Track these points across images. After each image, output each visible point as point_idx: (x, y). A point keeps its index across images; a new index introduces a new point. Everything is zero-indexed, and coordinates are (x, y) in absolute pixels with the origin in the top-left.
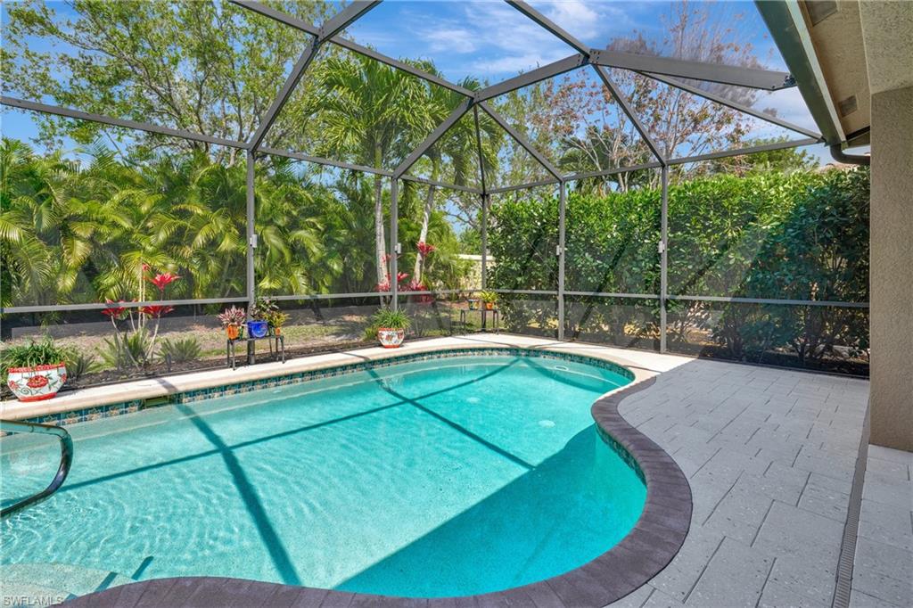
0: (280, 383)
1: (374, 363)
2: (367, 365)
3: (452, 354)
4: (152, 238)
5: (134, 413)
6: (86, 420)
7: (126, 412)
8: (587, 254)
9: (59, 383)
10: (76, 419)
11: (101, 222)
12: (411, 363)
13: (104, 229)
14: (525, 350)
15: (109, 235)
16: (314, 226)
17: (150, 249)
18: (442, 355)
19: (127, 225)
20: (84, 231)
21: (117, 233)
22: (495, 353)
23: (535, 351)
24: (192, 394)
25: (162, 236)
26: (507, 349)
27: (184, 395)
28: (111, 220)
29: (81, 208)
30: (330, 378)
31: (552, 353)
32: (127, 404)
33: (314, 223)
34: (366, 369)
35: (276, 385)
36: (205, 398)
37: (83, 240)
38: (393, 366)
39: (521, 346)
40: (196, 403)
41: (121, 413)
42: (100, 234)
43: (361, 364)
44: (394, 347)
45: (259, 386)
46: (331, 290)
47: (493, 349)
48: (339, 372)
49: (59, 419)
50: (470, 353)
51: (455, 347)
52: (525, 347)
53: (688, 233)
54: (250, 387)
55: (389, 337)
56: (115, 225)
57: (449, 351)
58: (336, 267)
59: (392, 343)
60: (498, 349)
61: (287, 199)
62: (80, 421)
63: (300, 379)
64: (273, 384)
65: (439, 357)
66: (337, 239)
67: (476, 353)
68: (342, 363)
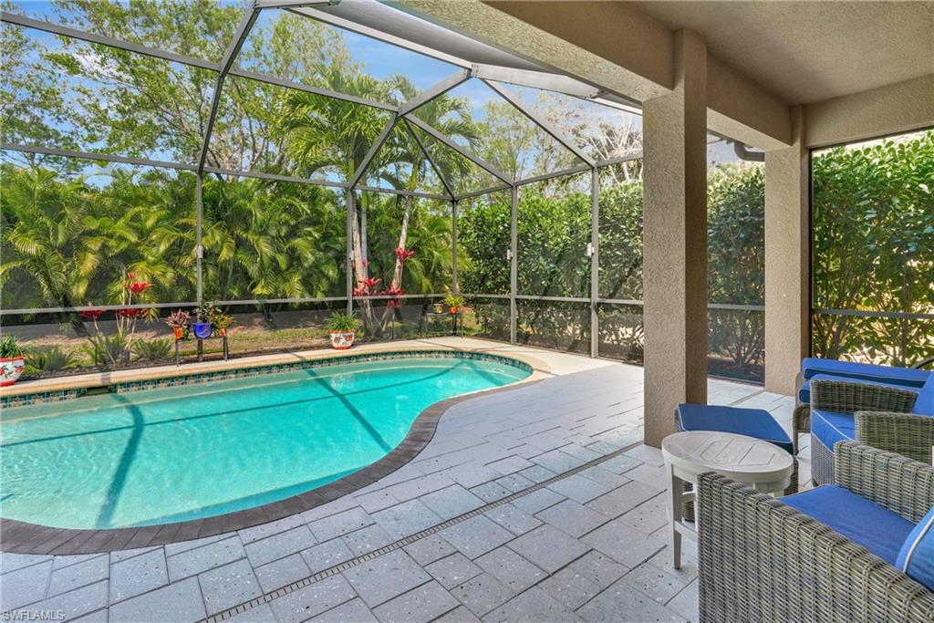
0: (213, 378)
1: (312, 362)
2: (305, 365)
3: (399, 356)
4: (154, 250)
5: (72, 399)
6: (29, 403)
7: (65, 399)
8: (541, 258)
9: (14, 373)
10: (21, 403)
11: (111, 236)
12: (354, 363)
13: (112, 243)
14: (469, 353)
15: (116, 248)
16: (310, 234)
17: (151, 259)
18: (388, 357)
19: (133, 238)
20: (94, 244)
21: (124, 245)
22: (442, 355)
23: (477, 354)
24: (127, 385)
25: (163, 248)
26: (453, 352)
27: (119, 387)
28: (118, 235)
29: (93, 225)
30: (265, 375)
31: (492, 356)
32: (66, 392)
33: (310, 232)
34: (303, 368)
35: (209, 380)
36: (139, 389)
37: (94, 253)
38: (333, 366)
39: (465, 350)
40: (129, 393)
41: (61, 399)
42: (108, 246)
43: (298, 363)
44: (343, 348)
45: (191, 381)
46: (326, 294)
47: (439, 352)
48: (274, 370)
49: (6, 402)
50: (417, 355)
51: (401, 350)
52: (469, 350)
53: (624, 235)
54: (183, 381)
55: (337, 339)
56: (122, 239)
57: (395, 353)
58: (331, 273)
59: (340, 344)
60: (445, 352)
61: (285, 210)
62: (24, 404)
63: (233, 376)
64: (206, 379)
65: (385, 359)
66: (333, 246)
67: (423, 356)
68: (278, 362)
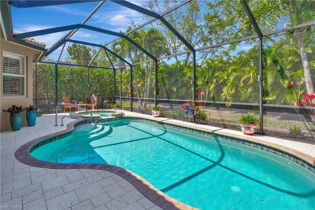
17: (229, 84)
21: (222, 80)
34: (214, 137)
